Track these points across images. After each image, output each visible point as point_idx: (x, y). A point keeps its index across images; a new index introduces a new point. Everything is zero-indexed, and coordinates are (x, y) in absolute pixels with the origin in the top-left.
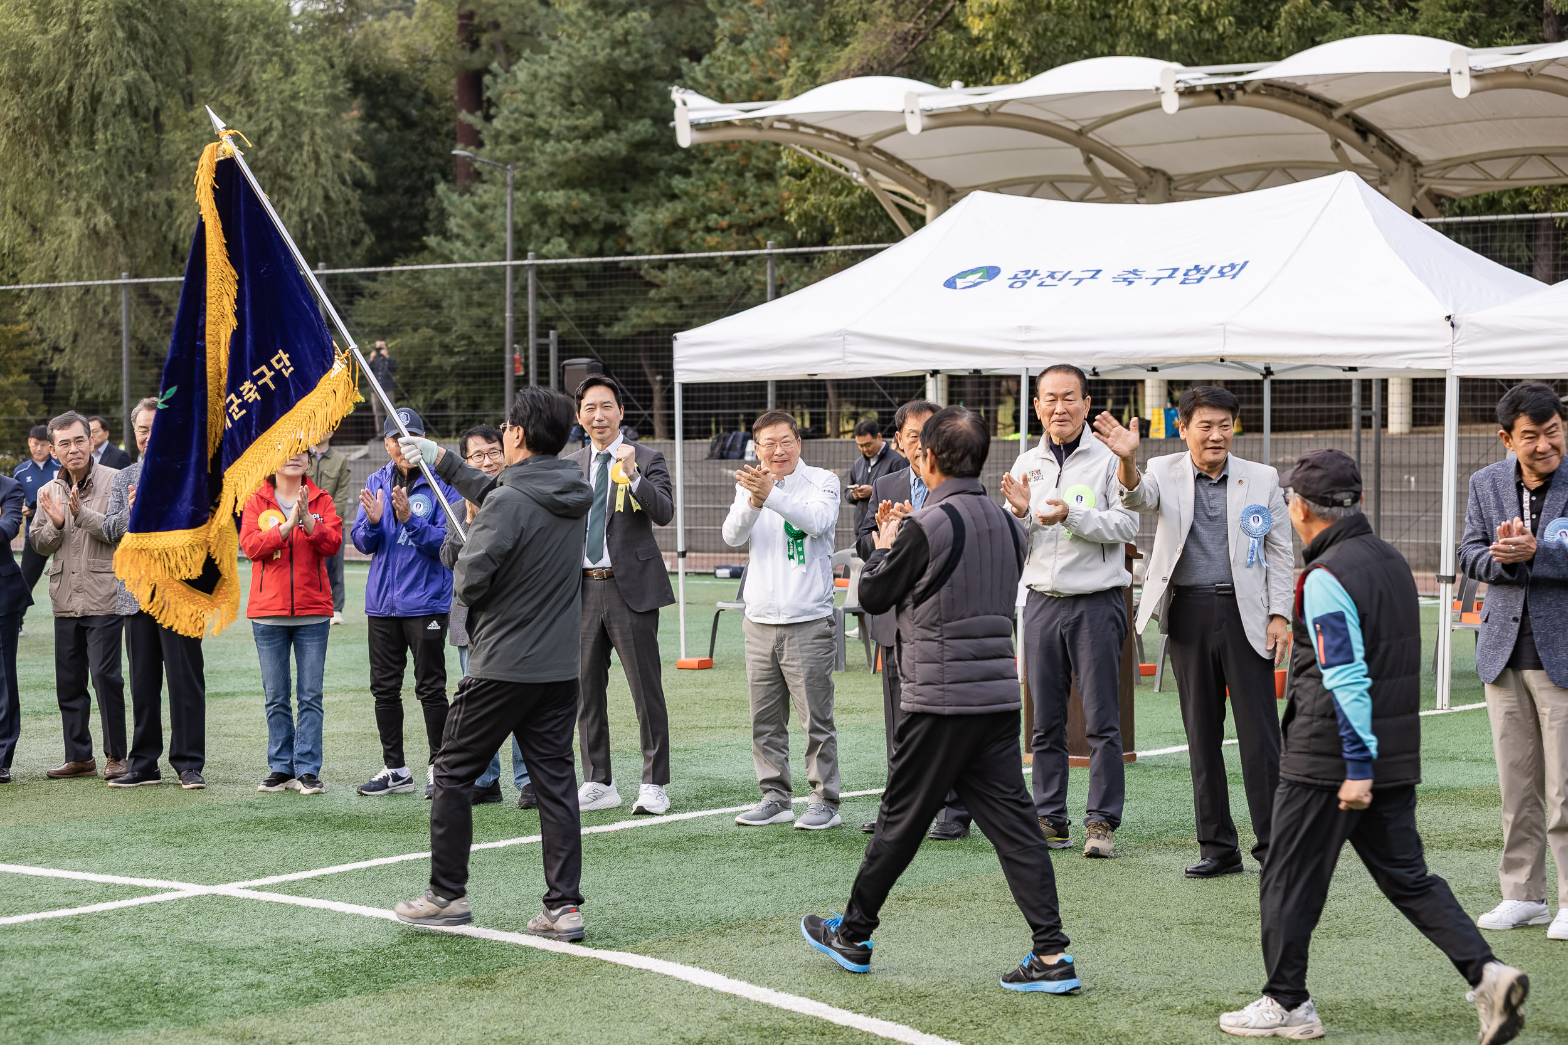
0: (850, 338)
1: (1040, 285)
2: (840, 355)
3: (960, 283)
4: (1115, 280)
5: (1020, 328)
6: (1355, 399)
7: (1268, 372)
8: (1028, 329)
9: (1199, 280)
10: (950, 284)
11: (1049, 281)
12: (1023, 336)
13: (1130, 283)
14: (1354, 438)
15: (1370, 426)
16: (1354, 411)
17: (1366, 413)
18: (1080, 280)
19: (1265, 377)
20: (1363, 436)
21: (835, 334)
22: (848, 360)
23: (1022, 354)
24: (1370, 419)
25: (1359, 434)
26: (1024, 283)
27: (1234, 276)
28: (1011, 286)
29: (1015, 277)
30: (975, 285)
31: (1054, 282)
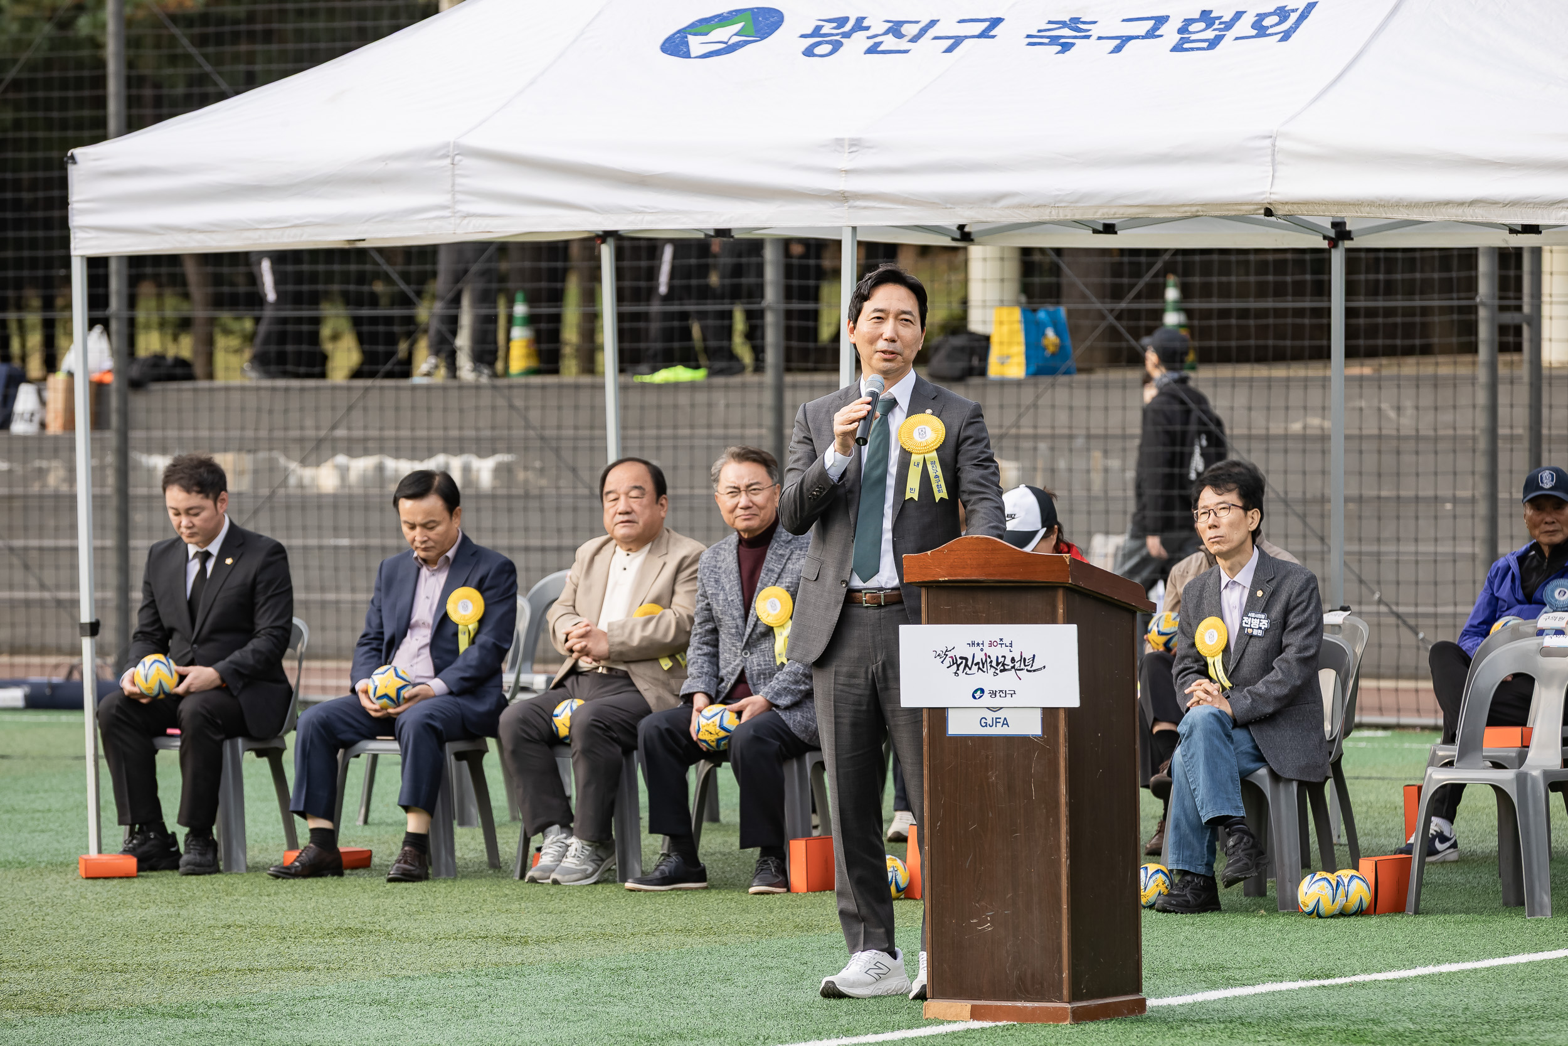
0: (466, 162)
1: (872, 50)
2: (444, 199)
3: (696, 44)
4: (1033, 40)
5: (839, 142)
6: (1485, 288)
7: (1341, 232)
8: (855, 144)
9: (1213, 44)
10: (676, 46)
11: (889, 42)
12: (845, 162)
13: (1066, 47)
14: (1482, 375)
15: (1518, 348)
16: (1482, 313)
17: (1509, 318)
18: (958, 41)
19: (1334, 243)
20: (1502, 371)
21: (432, 154)
22: (463, 208)
23: (843, 197)
24: (1518, 330)
25: (1493, 367)
26: (837, 46)
27: (1286, 36)
28: (809, 52)
29: (817, 32)
30: (730, 49)
31: (903, 44)
